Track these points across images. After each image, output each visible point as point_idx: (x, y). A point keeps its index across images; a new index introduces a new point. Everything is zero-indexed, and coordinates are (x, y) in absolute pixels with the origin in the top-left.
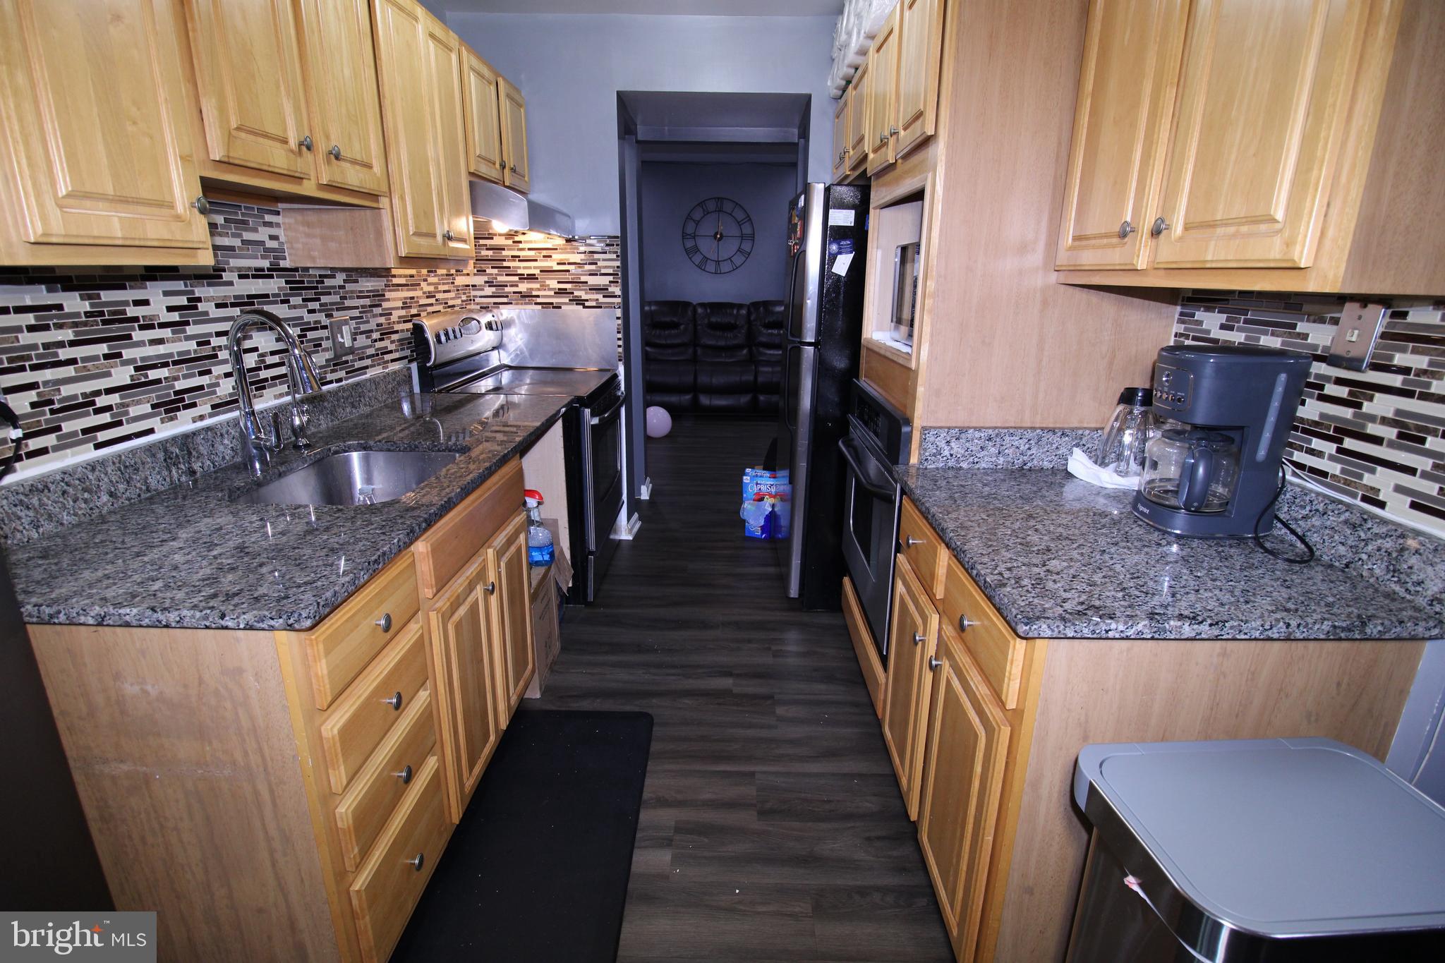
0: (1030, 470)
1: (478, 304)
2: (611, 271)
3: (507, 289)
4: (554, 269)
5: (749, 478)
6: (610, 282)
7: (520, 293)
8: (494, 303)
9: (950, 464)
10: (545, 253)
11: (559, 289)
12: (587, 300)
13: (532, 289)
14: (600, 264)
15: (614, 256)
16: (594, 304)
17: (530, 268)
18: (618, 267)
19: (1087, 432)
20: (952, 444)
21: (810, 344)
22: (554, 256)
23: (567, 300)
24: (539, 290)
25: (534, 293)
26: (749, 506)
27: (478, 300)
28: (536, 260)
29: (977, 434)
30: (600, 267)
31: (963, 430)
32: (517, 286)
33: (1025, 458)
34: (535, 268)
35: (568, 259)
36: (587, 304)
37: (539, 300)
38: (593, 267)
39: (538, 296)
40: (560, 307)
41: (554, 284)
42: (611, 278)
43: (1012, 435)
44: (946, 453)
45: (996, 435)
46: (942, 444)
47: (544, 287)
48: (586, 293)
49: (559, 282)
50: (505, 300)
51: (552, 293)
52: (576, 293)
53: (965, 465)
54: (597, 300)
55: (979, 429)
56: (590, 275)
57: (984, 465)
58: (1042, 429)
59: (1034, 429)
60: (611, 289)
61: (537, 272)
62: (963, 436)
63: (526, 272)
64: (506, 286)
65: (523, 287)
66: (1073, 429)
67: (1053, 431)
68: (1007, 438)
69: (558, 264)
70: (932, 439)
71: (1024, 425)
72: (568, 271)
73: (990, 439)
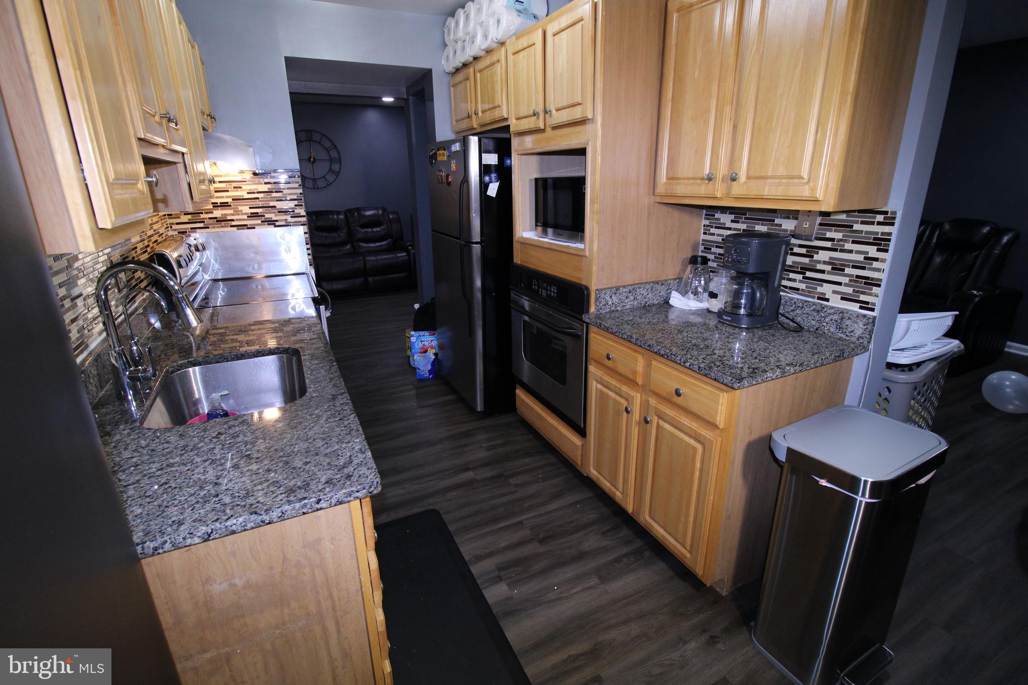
0: (649, 306)
1: (175, 230)
2: (295, 197)
3: (202, 216)
4: (245, 197)
5: (415, 338)
6: (296, 205)
7: (216, 218)
8: (191, 228)
9: (612, 309)
10: (235, 184)
11: (251, 213)
12: (277, 221)
13: (226, 215)
14: (285, 191)
15: (297, 185)
16: (283, 223)
17: (222, 197)
18: (301, 194)
19: (672, 281)
20: (613, 297)
21: (476, 243)
22: (244, 187)
23: (259, 222)
24: (233, 215)
25: (229, 218)
26: (418, 358)
27: (174, 227)
28: (227, 191)
29: (624, 290)
30: (286, 194)
31: (617, 288)
32: (212, 213)
33: (646, 300)
34: (227, 197)
35: (257, 189)
36: (277, 223)
37: (234, 223)
38: (279, 194)
39: (233, 220)
40: (254, 228)
41: (246, 210)
42: (296, 202)
43: (640, 288)
44: (610, 303)
45: (633, 289)
46: (608, 298)
47: (237, 212)
48: (276, 216)
49: (250, 208)
50: (202, 225)
51: (245, 217)
52: (267, 216)
53: (619, 309)
54: (286, 220)
55: (624, 287)
56: (277, 201)
57: (628, 307)
58: (653, 282)
59: (649, 283)
60: (296, 211)
61: (229, 200)
62: (618, 292)
63: (219, 201)
64: (202, 213)
65: (218, 213)
66: (666, 281)
67: (657, 283)
68: (638, 290)
69: (248, 193)
70: (603, 296)
71: (643, 282)
72: (258, 198)
73: (630, 292)
